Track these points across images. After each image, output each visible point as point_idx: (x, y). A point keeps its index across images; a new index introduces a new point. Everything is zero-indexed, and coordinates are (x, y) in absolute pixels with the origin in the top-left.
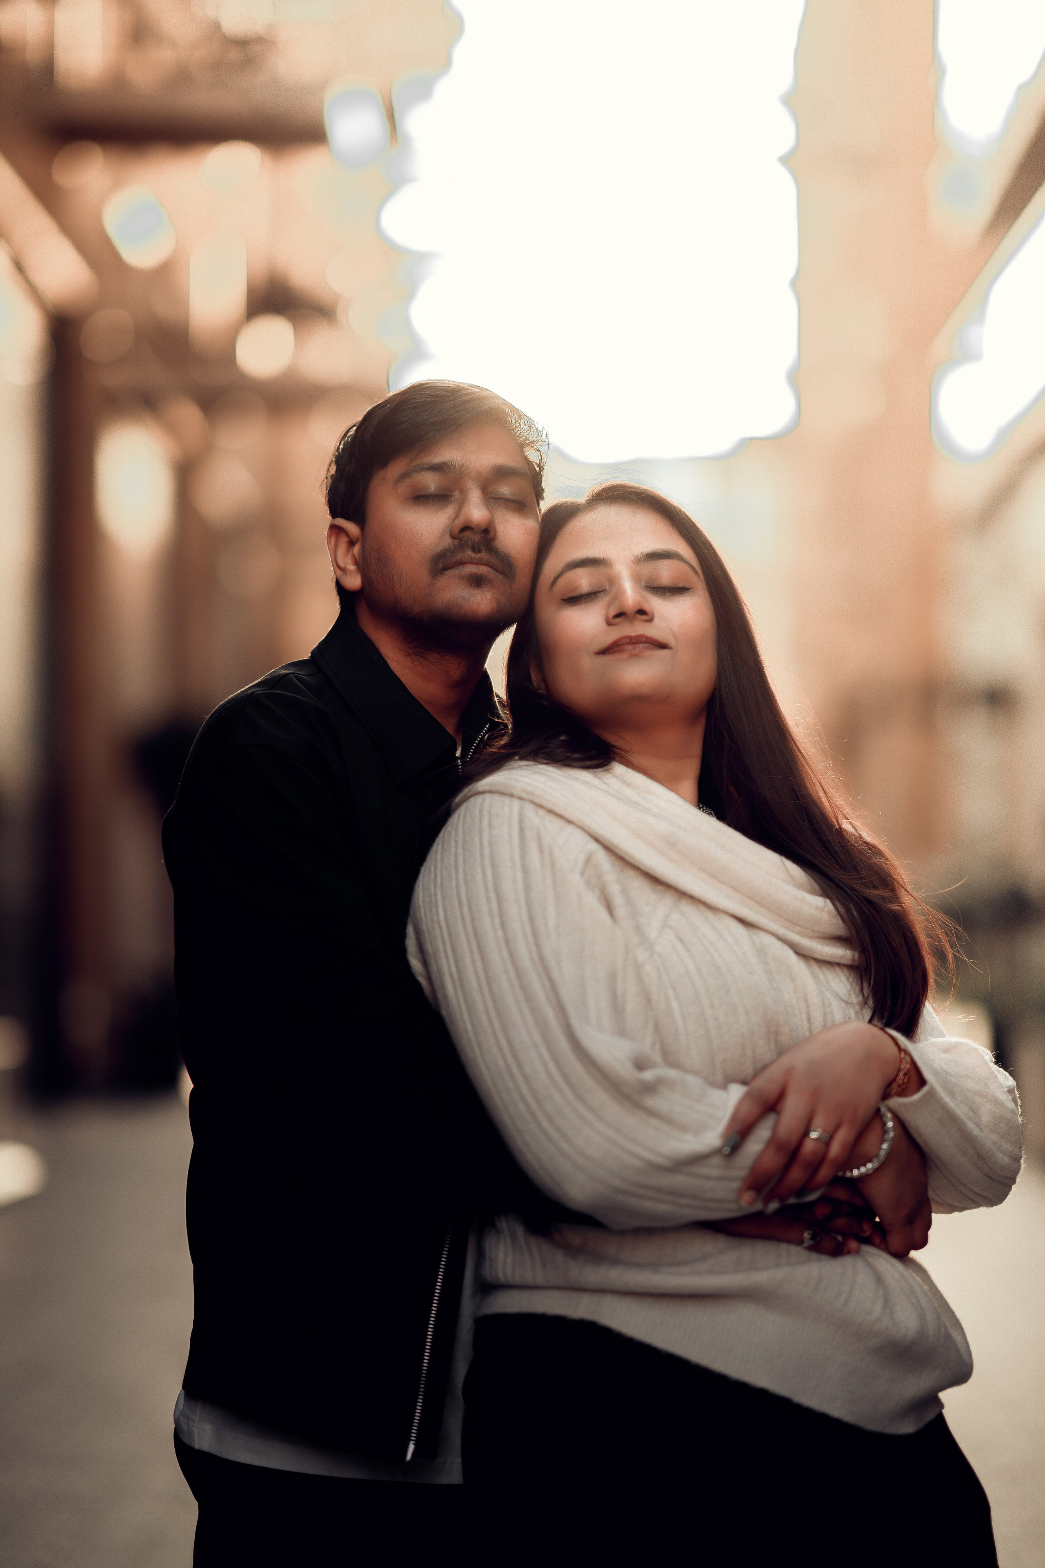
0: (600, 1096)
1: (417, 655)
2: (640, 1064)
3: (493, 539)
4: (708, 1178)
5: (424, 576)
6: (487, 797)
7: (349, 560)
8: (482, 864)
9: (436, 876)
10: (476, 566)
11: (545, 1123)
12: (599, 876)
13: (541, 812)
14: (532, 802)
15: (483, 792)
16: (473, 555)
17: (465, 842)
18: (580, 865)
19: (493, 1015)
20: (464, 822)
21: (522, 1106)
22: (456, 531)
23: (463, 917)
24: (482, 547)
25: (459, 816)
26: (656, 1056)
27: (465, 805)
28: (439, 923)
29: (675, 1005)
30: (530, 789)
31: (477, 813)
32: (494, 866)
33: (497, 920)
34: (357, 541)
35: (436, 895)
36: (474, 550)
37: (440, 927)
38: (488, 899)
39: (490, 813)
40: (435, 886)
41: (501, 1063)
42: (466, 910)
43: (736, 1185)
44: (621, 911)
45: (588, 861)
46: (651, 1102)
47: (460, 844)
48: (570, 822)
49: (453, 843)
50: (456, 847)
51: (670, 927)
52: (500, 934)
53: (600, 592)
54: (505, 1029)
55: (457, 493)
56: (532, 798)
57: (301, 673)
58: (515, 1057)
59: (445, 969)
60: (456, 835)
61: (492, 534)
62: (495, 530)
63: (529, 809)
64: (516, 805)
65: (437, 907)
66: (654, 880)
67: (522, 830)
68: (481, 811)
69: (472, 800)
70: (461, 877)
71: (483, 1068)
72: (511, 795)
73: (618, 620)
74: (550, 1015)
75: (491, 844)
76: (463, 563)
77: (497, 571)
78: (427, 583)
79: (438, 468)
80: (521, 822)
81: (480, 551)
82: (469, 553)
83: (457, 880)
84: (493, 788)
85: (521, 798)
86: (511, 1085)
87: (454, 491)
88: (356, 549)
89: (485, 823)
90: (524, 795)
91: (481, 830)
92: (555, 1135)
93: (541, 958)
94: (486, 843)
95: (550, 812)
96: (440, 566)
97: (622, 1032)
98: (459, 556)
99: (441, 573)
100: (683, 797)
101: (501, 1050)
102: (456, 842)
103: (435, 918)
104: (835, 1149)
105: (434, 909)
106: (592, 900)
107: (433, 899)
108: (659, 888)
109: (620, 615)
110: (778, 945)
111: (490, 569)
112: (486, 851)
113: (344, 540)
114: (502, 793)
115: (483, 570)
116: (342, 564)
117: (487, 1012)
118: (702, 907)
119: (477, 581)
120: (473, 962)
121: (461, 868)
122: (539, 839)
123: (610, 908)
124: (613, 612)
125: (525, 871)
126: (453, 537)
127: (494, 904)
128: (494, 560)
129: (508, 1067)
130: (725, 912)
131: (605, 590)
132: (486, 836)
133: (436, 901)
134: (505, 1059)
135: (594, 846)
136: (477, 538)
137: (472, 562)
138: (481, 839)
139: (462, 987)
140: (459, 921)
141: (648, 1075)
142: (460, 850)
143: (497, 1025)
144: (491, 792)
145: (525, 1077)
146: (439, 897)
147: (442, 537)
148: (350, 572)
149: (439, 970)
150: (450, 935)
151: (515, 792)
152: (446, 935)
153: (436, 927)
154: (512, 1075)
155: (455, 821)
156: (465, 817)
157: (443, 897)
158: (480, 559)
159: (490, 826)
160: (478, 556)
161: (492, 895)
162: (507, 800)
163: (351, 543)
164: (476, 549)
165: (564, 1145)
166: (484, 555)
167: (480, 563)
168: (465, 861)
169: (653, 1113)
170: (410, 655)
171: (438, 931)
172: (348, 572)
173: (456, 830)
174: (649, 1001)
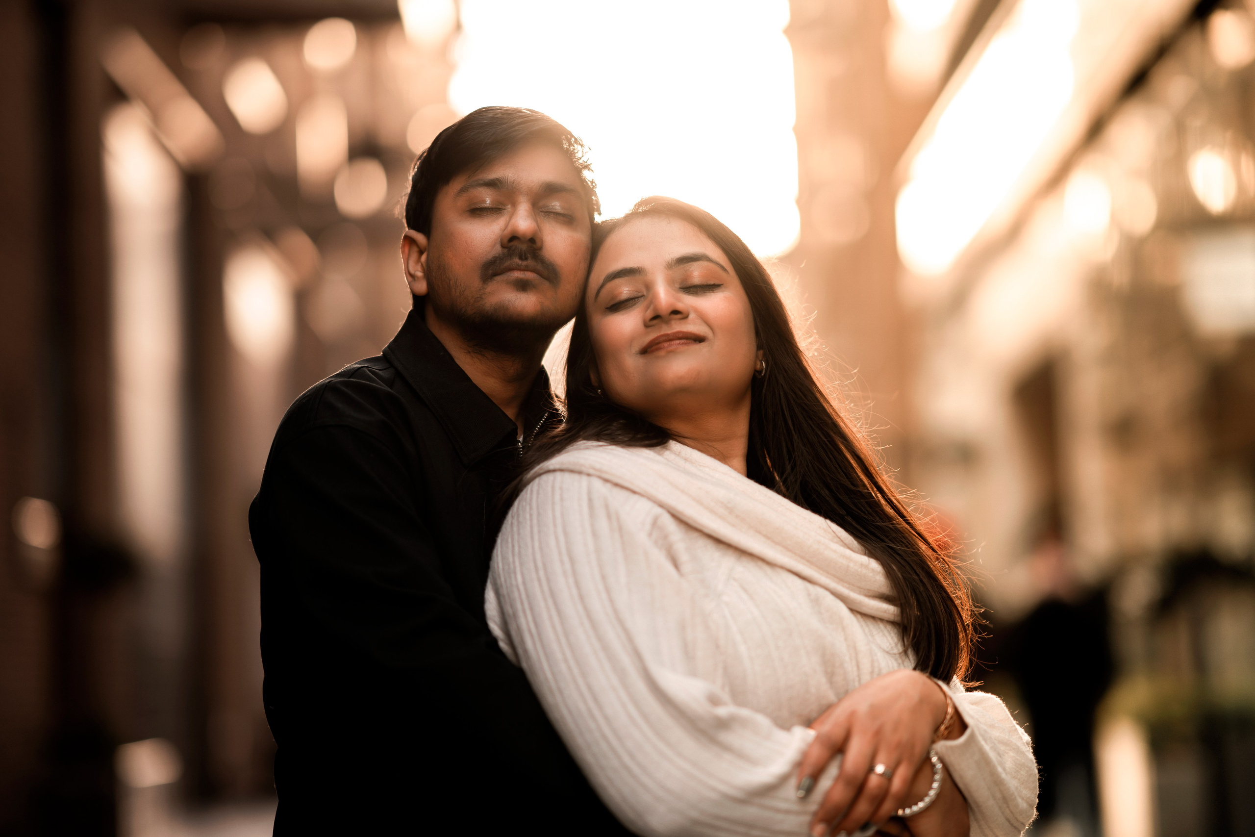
0: (678, 733)
1: (476, 353)
2: (714, 701)
3: (540, 248)
4: (778, 810)
5: (475, 282)
6: (558, 475)
7: (419, 268)
8: (555, 533)
9: (513, 546)
10: (522, 272)
11: (627, 759)
12: (666, 537)
13: (609, 485)
14: (600, 477)
15: (554, 471)
16: (520, 262)
17: (539, 514)
18: (648, 527)
19: (572, 663)
20: (537, 498)
21: (604, 746)
22: (506, 241)
23: (539, 580)
24: (529, 255)
25: (532, 491)
26: (725, 696)
27: (537, 481)
28: (517, 586)
29: (743, 649)
30: (598, 466)
31: (549, 489)
32: (566, 534)
33: (571, 580)
34: (425, 250)
35: (514, 562)
36: (521, 258)
37: (519, 590)
38: (562, 562)
39: (561, 488)
40: (513, 555)
41: (582, 707)
42: (542, 573)
43: (806, 819)
44: (686, 568)
45: (655, 523)
46: (726, 737)
47: (535, 517)
48: (634, 492)
49: (528, 516)
50: (531, 520)
51: (735, 579)
52: (574, 591)
53: (638, 298)
54: (584, 675)
55: (509, 206)
56: (598, 473)
57: (376, 367)
58: (596, 700)
59: (524, 627)
60: (531, 509)
61: (539, 244)
62: (542, 241)
63: (597, 484)
64: (584, 480)
65: (515, 573)
66: (718, 541)
67: (590, 500)
68: (553, 487)
69: (544, 478)
70: (537, 544)
71: (565, 712)
72: (580, 473)
73: (654, 322)
74: (626, 660)
75: (562, 515)
76: (510, 269)
77: (543, 278)
78: (478, 287)
79: (493, 184)
80: (589, 493)
81: (526, 259)
82: (517, 260)
83: (533, 548)
84: (564, 467)
85: (589, 475)
86: (593, 726)
87: (507, 205)
88: (424, 258)
89: (557, 497)
90: (591, 471)
91: (553, 503)
92: (636, 770)
93: (615, 611)
94: (558, 514)
95: (616, 485)
96: (490, 272)
97: (693, 673)
98: (507, 263)
99: (491, 279)
100: (736, 469)
101: (581, 694)
102: (531, 515)
103: (514, 582)
104: (897, 783)
105: (513, 576)
106: (659, 557)
107: (512, 566)
108: (721, 546)
109: (657, 317)
110: (830, 599)
111: (536, 275)
112: (559, 521)
113: (415, 249)
114: (572, 471)
115: (529, 275)
116: (412, 271)
117: (566, 660)
118: (760, 563)
119: (523, 286)
120: (550, 618)
121: (536, 537)
122: (607, 507)
123: (676, 564)
124: (649, 314)
125: (595, 535)
126: (503, 246)
127: (568, 566)
128: (539, 267)
129: (589, 710)
130: (782, 567)
131: (643, 296)
132: (558, 508)
133: (515, 568)
134: (585, 701)
135: (659, 510)
136: (524, 247)
137: (519, 269)
138: (553, 511)
139: (541, 640)
140: (536, 584)
141: (722, 711)
142: (535, 521)
143: (576, 671)
144: (561, 470)
145: (606, 718)
146: (517, 564)
147: (493, 246)
148: (418, 278)
149: (519, 629)
150: (528, 596)
151: (584, 469)
152: (524, 596)
153: (515, 590)
154: (593, 716)
155: (528, 495)
156: (538, 493)
157: (521, 564)
158: (527, 266)
159: (562, 499)
160: (524, 263)
161: (566, 559)
162: (576, 477)
163: (421, 253)
164: (522, 257)
165: (645, 780)
166: (530, 262)
167: (526, 269)
168: (539, 532)
169: (726, 748)
170: (469, 352)
171: (516, 594)
172: (416, 279)
173: (530, 505)
174: (717, 647)
